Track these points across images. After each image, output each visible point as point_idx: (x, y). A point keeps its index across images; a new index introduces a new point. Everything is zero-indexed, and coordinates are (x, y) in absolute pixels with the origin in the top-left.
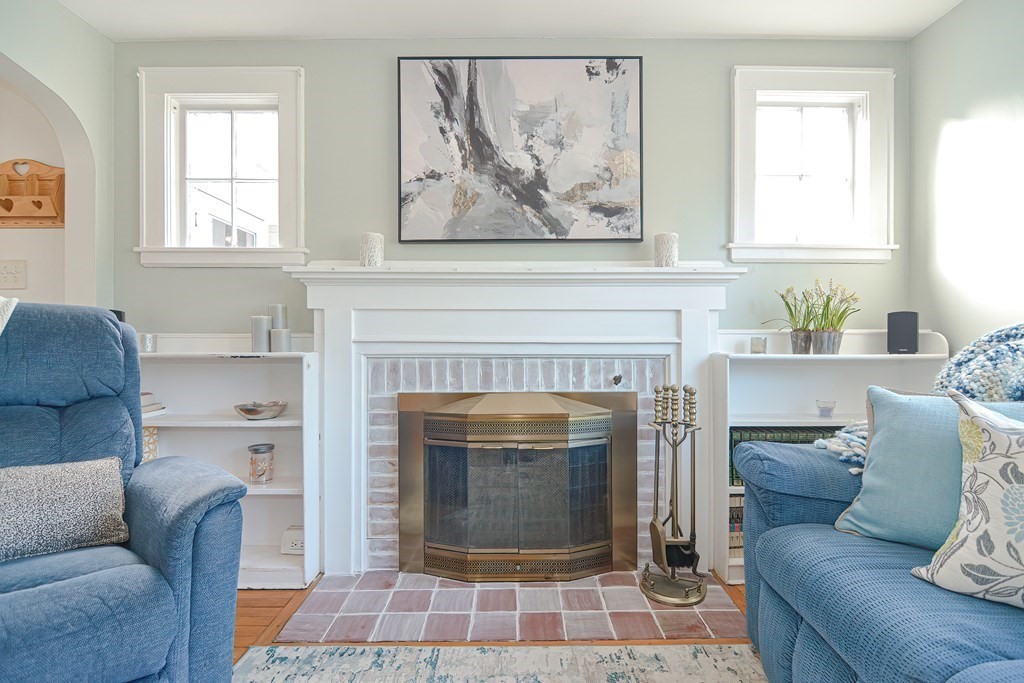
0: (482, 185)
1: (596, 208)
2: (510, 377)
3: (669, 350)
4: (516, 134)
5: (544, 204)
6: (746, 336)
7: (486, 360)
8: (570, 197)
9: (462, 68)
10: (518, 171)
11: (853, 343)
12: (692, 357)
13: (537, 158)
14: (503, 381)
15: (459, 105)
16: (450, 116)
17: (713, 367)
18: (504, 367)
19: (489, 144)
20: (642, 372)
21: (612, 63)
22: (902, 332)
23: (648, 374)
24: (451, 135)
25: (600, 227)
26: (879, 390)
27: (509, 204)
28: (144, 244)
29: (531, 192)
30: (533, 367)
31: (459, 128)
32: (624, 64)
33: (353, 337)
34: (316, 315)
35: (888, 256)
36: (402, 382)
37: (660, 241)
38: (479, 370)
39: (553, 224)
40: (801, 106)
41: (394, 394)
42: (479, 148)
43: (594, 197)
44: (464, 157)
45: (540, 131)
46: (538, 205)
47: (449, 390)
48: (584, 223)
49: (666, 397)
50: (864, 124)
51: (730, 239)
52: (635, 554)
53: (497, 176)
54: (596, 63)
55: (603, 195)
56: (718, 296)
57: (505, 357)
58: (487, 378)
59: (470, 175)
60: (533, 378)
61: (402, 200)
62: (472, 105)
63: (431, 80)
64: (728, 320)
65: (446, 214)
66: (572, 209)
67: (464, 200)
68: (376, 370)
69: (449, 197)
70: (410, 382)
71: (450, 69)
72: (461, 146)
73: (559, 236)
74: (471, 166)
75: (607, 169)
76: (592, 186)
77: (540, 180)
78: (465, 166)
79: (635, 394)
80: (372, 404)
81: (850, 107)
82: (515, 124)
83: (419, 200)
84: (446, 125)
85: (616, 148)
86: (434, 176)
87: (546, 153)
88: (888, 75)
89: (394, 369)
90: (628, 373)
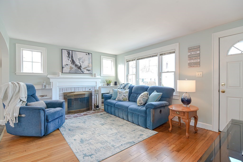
0: (73, 66)
1: (87, 70)
2: (78, 90)
3: (95, 86)
4: (78, 61)
5: (81, 69)
6: (102, 84)
7: (75, 88)
8: (84, 69)
9: (71, 52)
10: (78, 65)
11: (112, 84)
12: (98, 87)
13: (80, 63)
14: (77, 90)
15: (70, 56)
16: (69, 57)
17: (99, 87)
18: (77, 88)
19: (74, 62)
20: (92, 88)
21: (89, 54)
22: (116, 84)
23: (93, 89)
24: (69, 60)
25: (88, 72)
26: (113, 89)
27: (77, 69)
28: (17, 72)
29: (80, 68)
30: (80, 88)
31: (70, 59)
32: (90, 54)
33: (57, 86)
34: (51, 83)
35: (114, 76)
36: (64, 91)
37: (95, 74)
38: (74, 89)
39: (82, 72)
40: (107, 60)
41: (63, 92)
42: (73, 62)
43: (87, 69)
44: (71, 63)
45: (81, 60)
46: (80, 69)
47: (70, 92)
48: (86, 72)
49: (95, 91)
50: (112, 63)
51: (101, 74)
52: (92, 109)
53: (75, 65)
54: (87, 53)
55: (88, 69)
56: (100, 80)
57: (77, 87)
58: (75, 90)
59: (72, 65)
60: (80, 89)
61: (62, 68)
62: (72, 56)
63: (67, 53)
64: (101, 83)
65: (69, 70)
66: (84, 70)
67: (71, 68)
68: (60, 90)
69: (69, 68)
70: (65, 91)
71: (69, 52)
72: (71, 61)
73: (83, 73)
74: (72, 64)
75: (88, 66)
76: (87, 67)
77: (81, 66)
78: (71, 64)
79: (92, 91)
80: (59, 94)
81: (111, 61)
82: (78, 59)
83: (65, 68)
84: (69, 59)
85: (89, 63)
86: (67, 65)
87: (81, 63)
88: (114, 58)
89: (63, 89)
90: (91, 89)
